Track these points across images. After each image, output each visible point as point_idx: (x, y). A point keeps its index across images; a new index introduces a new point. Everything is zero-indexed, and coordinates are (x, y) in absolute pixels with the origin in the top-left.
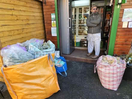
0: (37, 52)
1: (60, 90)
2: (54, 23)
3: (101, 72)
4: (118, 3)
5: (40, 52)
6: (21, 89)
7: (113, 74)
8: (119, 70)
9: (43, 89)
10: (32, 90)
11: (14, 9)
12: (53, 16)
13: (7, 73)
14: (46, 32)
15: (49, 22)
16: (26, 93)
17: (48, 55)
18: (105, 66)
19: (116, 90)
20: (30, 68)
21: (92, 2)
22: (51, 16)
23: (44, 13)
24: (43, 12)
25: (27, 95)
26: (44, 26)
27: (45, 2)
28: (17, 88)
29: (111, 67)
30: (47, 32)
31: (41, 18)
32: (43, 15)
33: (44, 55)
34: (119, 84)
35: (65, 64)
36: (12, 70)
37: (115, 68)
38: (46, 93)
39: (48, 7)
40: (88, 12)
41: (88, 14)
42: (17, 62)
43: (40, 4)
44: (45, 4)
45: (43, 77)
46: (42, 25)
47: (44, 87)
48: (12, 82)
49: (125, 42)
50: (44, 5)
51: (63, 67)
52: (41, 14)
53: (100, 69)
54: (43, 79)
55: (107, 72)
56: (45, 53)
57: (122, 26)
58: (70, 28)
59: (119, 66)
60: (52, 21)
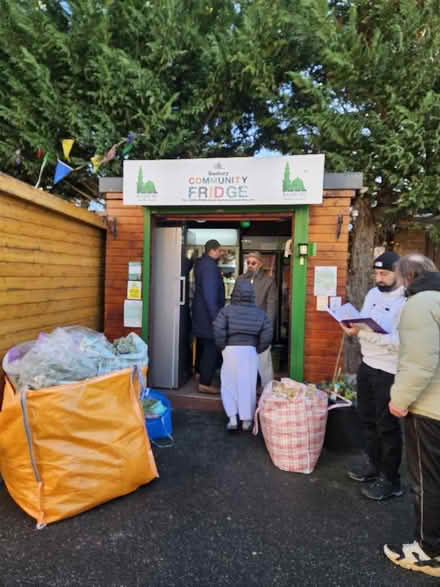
0: (105, 359)
1: (158, 476)
2: (134, 288)
3: (270, 422)
4: (301, 255)
5: (113, 360)
6: (60, 457)
7: (298, 424)
8: (310, 414)
9: (116, 462)
10: (87, 462)
11: (39, 250)
12: (135, 269)
13: (33, 407)
14: (106, 313)
15: (118, 284)
16: (72, 468)
17: (131, 370)
18: (278, 404)
19: (308, 471)
20: (90, 397)
21: (244, 237)
22: (127, 269)
23: (108, 260)
24: (103, 256)
25: (73, 475)
26: (102, 295)
27: (115, 231)
28: (49, 452)
29: (293, 407)
30: (108, 314)
31: (95, 272)
32: (103, 265)
33: (121, 368)
34: (315, 454)
35: (166, 411)
36: (47, 399)
37: (302, 407)
38: (121, 479)
39: (120, 244)
40: (234, 262)
41: (233, 269)
42: (65, 379)
43: (98, 233)
44: (115, 236)
45: (116, 428)
46: (93, 292)
47: (117, 456)
48: (41, 434)
49: (329, 346)
50: (109, 237)
51: (163, 420)
52: (95, 262)
53: (267, 415)
54: (117, 434)
55: (284, 419)
56: (125, 364)
57: (315, 305)
58: (183, 303)
59: (309, 403)
60: (130, 283)
